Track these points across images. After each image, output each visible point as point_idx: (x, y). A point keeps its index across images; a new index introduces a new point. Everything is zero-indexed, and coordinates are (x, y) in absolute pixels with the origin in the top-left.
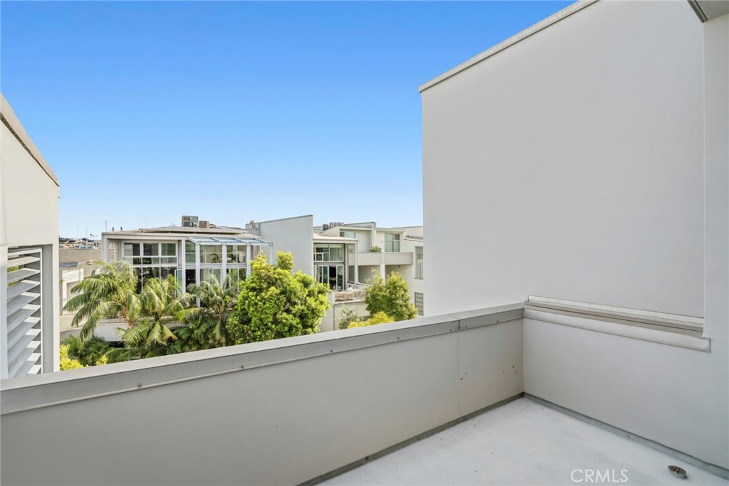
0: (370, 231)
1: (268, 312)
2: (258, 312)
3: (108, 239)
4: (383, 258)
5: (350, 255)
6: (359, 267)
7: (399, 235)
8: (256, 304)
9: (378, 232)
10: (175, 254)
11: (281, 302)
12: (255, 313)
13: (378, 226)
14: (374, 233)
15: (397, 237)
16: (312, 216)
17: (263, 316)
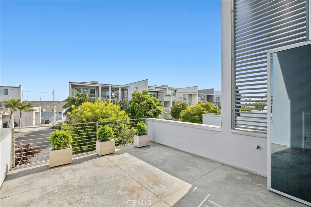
0: (166, 88)
1: (143, 110)
2: (140, 110)
3: (71, 85)
4: (171, 99)
5: (160, 97)
6: (164, 102)
7: (176, 91)
8: (138, 107)
9: (169, 89)
10: (95, 93)
11: (148, 107)
12: (139, 110)
13: (169, 87)
14: (167, 89)
15: (175, 91)
16: (147, 80)
17: (141, 112)
